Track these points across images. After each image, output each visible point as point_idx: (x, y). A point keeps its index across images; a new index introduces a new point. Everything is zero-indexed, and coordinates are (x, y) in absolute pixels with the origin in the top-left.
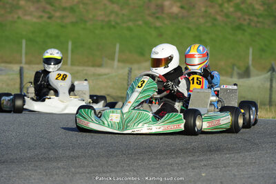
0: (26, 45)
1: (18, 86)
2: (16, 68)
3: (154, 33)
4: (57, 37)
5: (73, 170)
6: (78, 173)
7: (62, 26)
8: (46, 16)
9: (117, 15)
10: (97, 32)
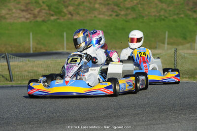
5: (135, 123)
7: (126, 21)
9: (166, 11)
10: (152, 24)
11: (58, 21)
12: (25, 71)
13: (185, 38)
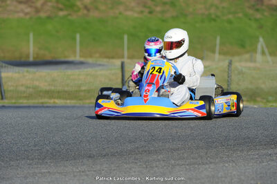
0: (128, 39)
1: (120, 80)
2: (118, 62)
3: (254, 25)
5: (173, 162)
6: (178, 165)
7: (163, 21)
8: (147, 10)
9: (217, 8)
10: (197, 25)
11: (70, 17)
12: (22, 85)
13: (243, 46)
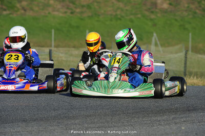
0: (55, 33)
2: (47, 50)
3: (150, 23)
4: (78, 27)
6: (90, 127)
8: (69, 11)
